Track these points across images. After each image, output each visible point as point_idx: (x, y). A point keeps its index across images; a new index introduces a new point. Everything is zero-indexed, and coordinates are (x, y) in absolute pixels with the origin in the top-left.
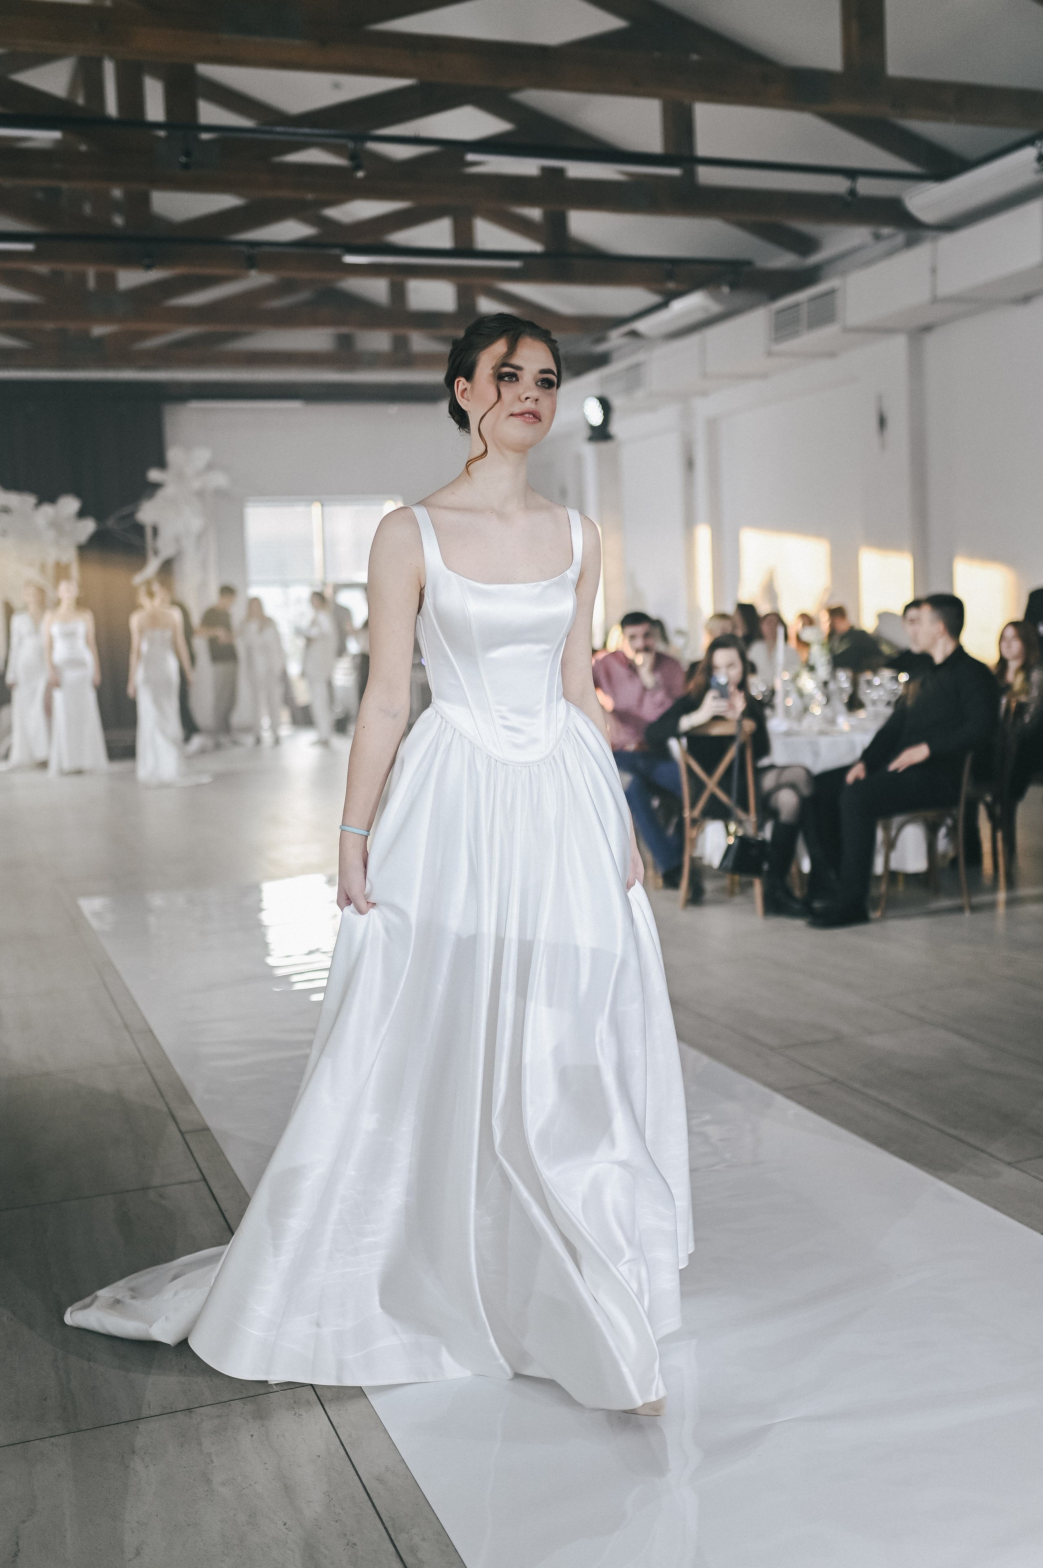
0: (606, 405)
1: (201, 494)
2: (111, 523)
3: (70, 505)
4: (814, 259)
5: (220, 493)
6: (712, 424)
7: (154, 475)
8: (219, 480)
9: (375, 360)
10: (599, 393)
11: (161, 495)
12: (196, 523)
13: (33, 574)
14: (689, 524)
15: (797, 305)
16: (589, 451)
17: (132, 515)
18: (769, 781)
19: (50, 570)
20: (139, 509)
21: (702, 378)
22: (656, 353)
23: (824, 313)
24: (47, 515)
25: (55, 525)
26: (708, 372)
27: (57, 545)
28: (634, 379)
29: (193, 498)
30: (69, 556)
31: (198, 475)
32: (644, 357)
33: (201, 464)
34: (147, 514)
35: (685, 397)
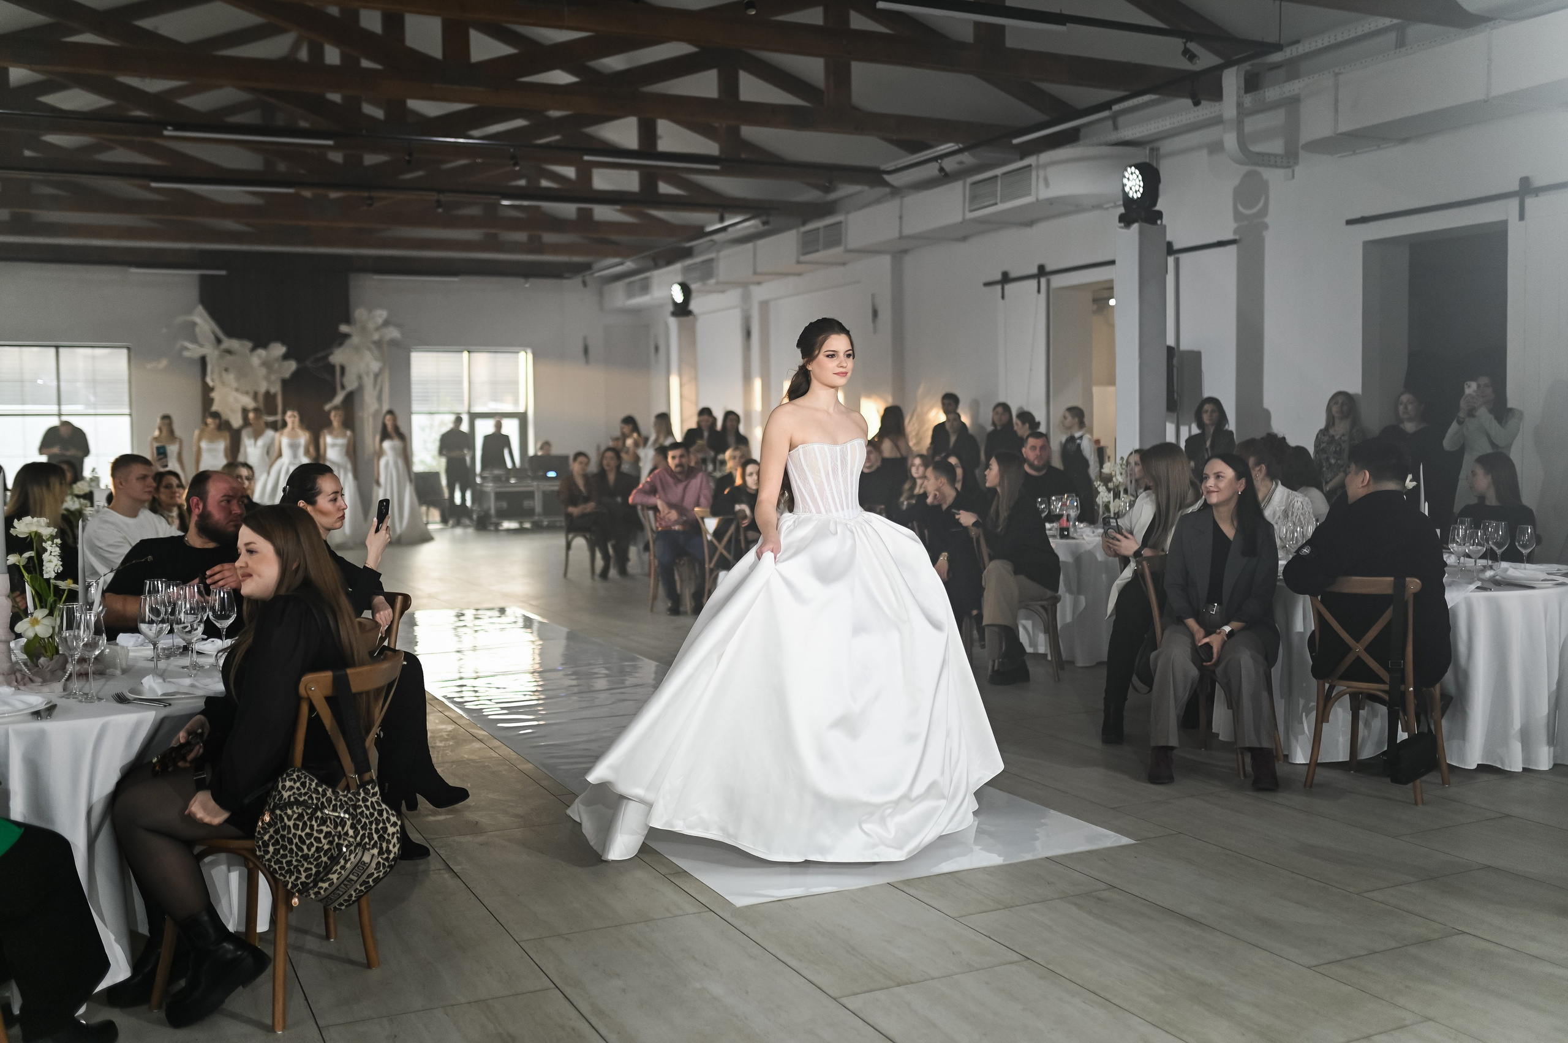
0: (686, 290)
1: (378, 344)
2: (308, 363)
3: (278, 349)
4: (833, 196)
5: (393, 343)
6: (764, 305)
7: (344, 328)
8: (393, 333)
9: (515, 247)
10: (680, 279)
11: (348, 342)
12: (375, 366)
13: (248, 402)
14: (747, 378)
15: (818, 229)
16: (673, 322)
17: (326, 357)
19: (261, 398)
20: (331, 353)
21: (755, 273)
22: (722, 254)
23: (834, 236)
24: (260, 357)
25: (266, 364)
26: (759, 270)
27: (267, 378)
28: (707, 271)
29: (373, 346)
30: (276, 389)
31: (377, 329)
32: (713, 255)
33: (380, 321)
34: (338, 357)
35: (744, 285)
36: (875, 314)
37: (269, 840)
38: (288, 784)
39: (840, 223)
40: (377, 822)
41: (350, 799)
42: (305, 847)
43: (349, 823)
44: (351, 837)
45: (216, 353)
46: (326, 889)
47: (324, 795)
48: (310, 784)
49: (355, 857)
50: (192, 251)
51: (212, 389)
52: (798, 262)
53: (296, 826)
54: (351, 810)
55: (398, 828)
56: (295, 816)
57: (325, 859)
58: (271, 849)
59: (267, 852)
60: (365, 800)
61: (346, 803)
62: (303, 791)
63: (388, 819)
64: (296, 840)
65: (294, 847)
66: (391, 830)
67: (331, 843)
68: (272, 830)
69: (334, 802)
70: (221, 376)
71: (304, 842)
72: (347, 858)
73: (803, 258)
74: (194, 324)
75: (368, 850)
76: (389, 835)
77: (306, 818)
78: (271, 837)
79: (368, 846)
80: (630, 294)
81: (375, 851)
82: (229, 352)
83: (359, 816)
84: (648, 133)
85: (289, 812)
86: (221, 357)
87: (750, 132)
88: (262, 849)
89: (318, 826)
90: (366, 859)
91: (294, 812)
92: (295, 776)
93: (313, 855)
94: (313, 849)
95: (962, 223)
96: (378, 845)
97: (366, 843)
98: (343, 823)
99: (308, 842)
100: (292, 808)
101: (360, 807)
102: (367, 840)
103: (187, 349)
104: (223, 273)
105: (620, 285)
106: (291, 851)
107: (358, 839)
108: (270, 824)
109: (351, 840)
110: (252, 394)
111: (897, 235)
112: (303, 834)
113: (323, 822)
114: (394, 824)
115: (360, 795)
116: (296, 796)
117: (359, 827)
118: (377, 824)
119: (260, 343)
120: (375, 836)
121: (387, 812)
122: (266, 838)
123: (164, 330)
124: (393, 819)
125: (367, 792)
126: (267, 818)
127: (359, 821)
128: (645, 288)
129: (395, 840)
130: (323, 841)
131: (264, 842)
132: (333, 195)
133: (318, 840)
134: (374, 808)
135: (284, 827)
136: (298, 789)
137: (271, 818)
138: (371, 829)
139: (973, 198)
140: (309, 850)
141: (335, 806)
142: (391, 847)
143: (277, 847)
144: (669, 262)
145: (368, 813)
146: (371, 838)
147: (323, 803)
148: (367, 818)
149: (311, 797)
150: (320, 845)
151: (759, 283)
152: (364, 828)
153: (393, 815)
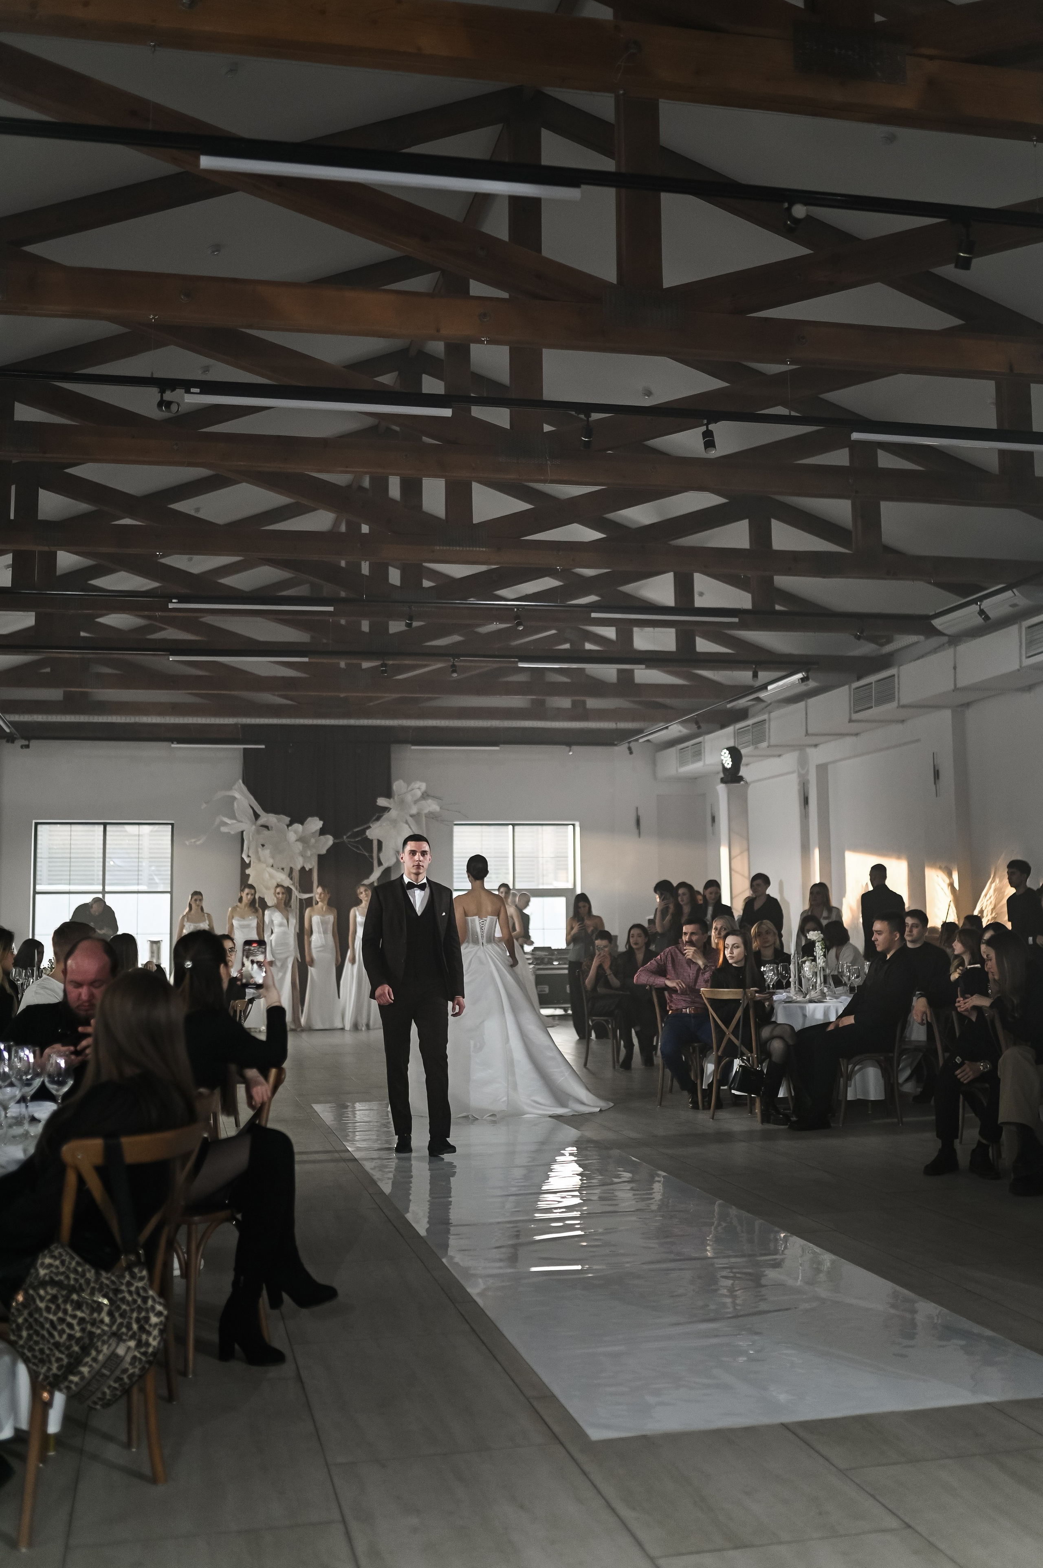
0: (735, 753)
1: (417, 816)
2: (345, 838)
5: (433, 817)
6: (821, 769)
7: (382, 802)
8: (432, 806)
9: (559, 715)
10: (731, 744)
11: (386, 815)
13: (283, 878)
14: (805, 849)
15: (870, 685)
16: (722, 789)
17: (364, 831)
18: (766, 1032)
19: (296, 875)
20: (369, 827)
21: (807, 734)
22: (773, 715)
23: (887, 693)
24: (296, 832)
25: (301, 839)
26: (810, 731)
27: (303, 855)
28: (759, 734)
29: (410, 820)
30: (312, 864)
31: (416, 802)
32: (765, 717)
33: (419, 793)
34: (375, 832)
35: (801, 748)
36: (937, 774)
37: (23, 1324)
38: (48, 1261)
39: (894, 676)
40: (140, 1309)
41: (113, 1282)
42: (56, 1334)
43: (106, 1309)
44: (107, 1325)
45: (254, 827)
46: (76, 1384)
47: (83, 1275)
48: (70, 1263)
49: (108, 1349)
50: (235, 725)
51: (248, 866)
52: (851, 721)
53: (48, 1309)
54: (111, 1295)
55: (162, 1318)
56: (48, 1297)
57: (76, 1349)
58: (24, 1334)
59: (20, 1337)
60: (129, 1284)
61: (107, 1286)
62: (62, 1269)
63: (153, 1308)
64: (47, 1326)
65: (45, 1333)
66: (154, 1320)
67: (83, 1330)
68: (26, 1313)
69: (92, 1285)
70: (257, 852)
71: (54, 1327)
72: (100, 1349)
73: (855, 716)
74: (234, 798)
75: (125, 1341)
76: (150, 1325)
77: (60, 1301)
78: (26, 1320)
79: (124, 1337)
80: (683, 762)
81: (132, 1344)
82: (267, 827)
83: (118, 1303)
84: (684, 588)
85: (42, 1292)
86: (258, 832)
87: (782, 581)
88: (16, 1333)
89: (73, 1310)
90: (121, 1351)
91: (47, 1293)
92: (56, 1253)
93: (64, 1343)
94: (65, 1336)
95: (1018, 670)
96: (137, 1337)
97: (123, 1333)
98: (99, 1307)
99: (59, 1328)
100: (45, 1289)
101: (122, 1291)
102: (124, 1330)
103: (225, 824)
104: (263, 747)
105: (673, 751)
106: (43, 1337)
107: (114, 1328)
108: (25, 1305)
109: (106, 1328)
110: (287, 870)
111: (952, 687)
112: (54, 1319)
113: (78, 1306)
114: (159, 1314)
115: (123, 1277)
116: (52, 1275)
117: (117, 1315)
118: (139, 1313)
119: (298, 818)
120: (135, 1327)
121: (154, 1300)
122: (20, 1320)
123: (204, 806)
124: (159, 1308)
125: (133, 1276)
126: (20, 1298)
127: (119, 1308)
128: (698, 754)
129: (156, 1332)
130: (77, 1328)
131: (18, 1325)
132: (366, 665)
133: (70, 1326)
134: (138, 1294)
135: (38, 1310)
136: (57, 1267)
137: (25, 1298)
138: (131, 1318)
139: (1030, 643)
140: (61, 1336)
141: (93, 1289)
142: (151, 1340)
143: (31, 1332)
144: (723, 726)
145: (130, 1299)
146: (129, 1327)
147: (81, 1285)
148: (128, 1304)
149: (68, 1277)
150: (72, 1332)
151: (816, 746)
152: (122, 1315)
153: (160, 1304)
